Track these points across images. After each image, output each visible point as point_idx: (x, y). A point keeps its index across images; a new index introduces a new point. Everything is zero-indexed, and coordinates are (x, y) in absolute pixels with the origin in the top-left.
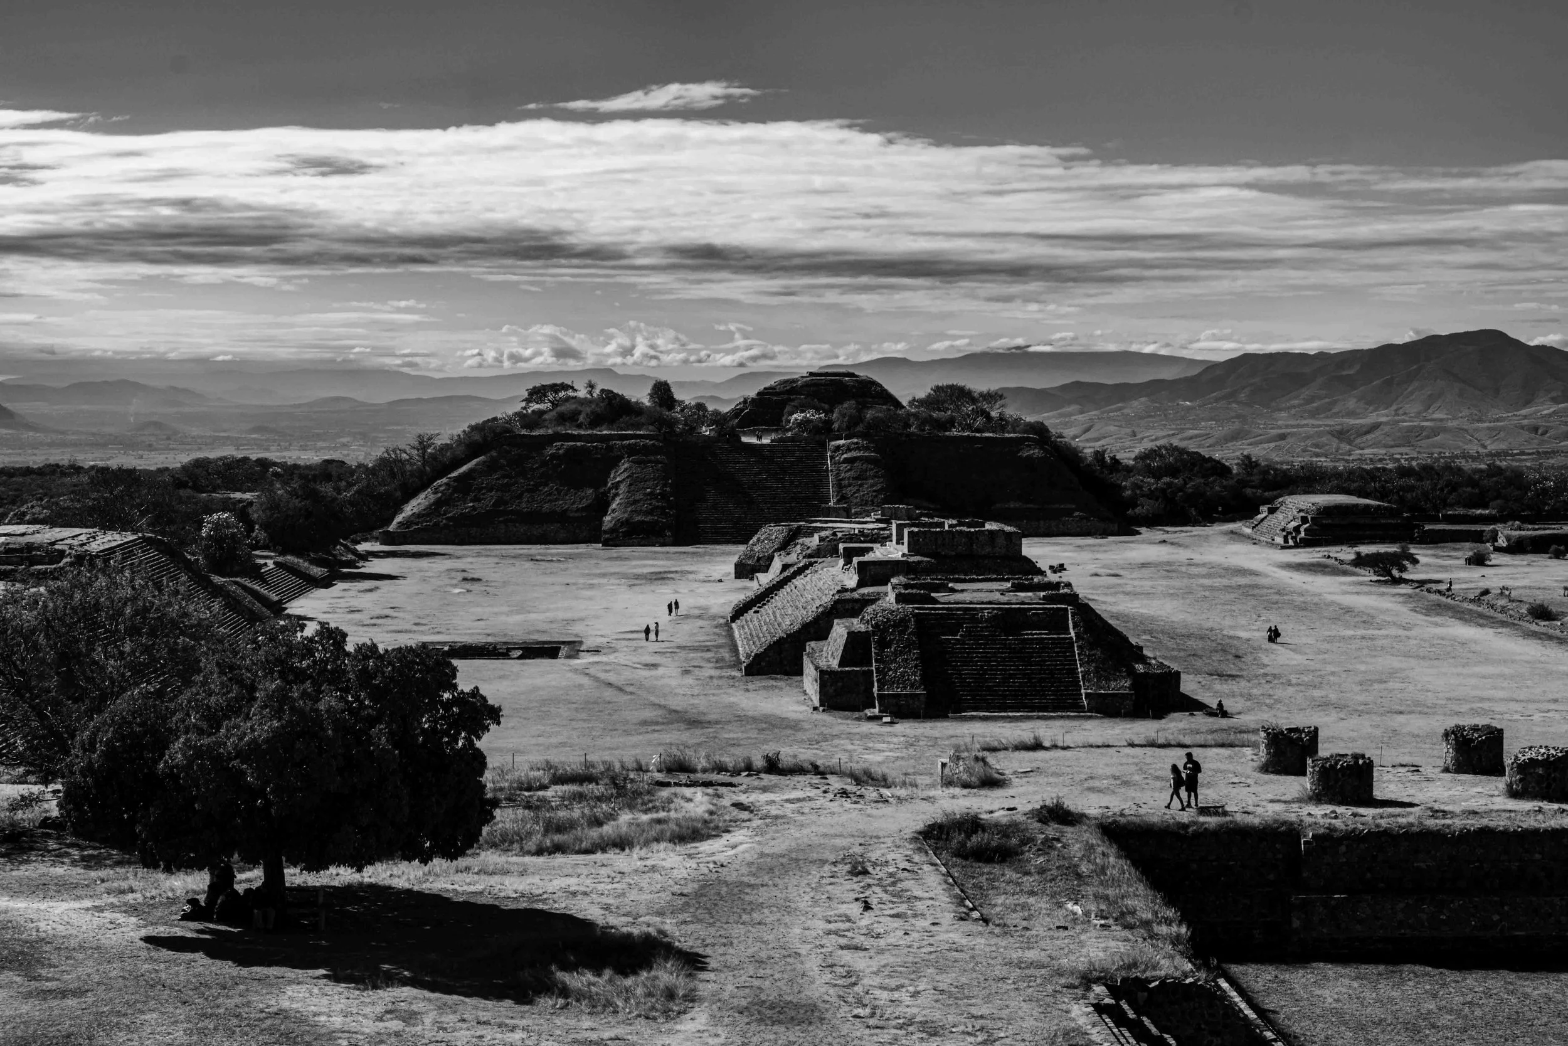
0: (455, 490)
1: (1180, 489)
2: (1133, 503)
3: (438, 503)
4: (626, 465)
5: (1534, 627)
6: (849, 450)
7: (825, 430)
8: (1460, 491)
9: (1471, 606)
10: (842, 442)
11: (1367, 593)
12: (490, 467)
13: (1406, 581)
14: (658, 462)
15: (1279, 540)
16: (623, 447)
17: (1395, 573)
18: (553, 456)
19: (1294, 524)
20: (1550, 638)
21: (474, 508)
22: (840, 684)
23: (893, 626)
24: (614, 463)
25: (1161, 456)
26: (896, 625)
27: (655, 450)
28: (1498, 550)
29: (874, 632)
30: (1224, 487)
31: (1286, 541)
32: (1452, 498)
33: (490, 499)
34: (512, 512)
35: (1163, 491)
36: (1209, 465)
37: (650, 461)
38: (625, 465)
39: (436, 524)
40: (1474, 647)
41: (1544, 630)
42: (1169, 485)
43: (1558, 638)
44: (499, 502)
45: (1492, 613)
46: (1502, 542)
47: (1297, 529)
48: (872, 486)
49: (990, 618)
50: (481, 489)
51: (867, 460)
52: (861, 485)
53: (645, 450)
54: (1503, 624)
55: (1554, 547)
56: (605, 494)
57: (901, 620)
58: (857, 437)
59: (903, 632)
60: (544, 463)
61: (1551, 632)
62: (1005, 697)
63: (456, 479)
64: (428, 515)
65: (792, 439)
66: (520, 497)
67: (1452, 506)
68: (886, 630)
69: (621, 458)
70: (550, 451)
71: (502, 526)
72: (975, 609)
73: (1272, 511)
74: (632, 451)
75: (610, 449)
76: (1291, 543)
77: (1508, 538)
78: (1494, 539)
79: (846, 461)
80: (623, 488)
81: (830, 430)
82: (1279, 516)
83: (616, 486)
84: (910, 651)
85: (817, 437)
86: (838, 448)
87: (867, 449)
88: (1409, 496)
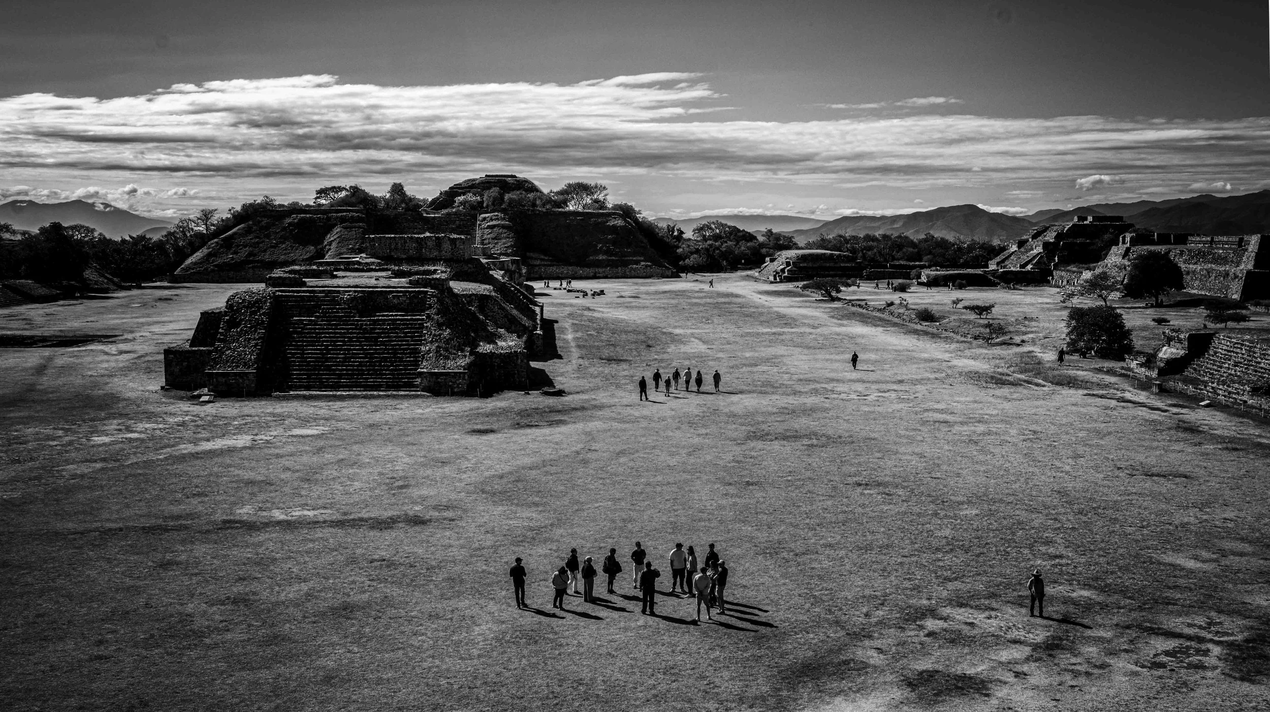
0: (222, 246)
1: (718, 248)
2: (683, 257)
3: (209, 255)
4: (339, 230)
5: (919, 327)
6: (492, 220)
7: (478, 207)
8: (904, 250)
9: (878, 314)
10: (487, 215)
11: (806, 307)
12: (248, 231)
13: (839, 299)
14: (359, 227)
15: (772, 278)
16: (337, 217)
17: (834, 294)
18: (290, 224)
19: (782, 267)
20: (926, 333)
21: (232, 259)
22: (185, 364)
23: (247, 307)
24: (329, 229)
25: (711, 228)
26: (251, 305)
27: (359, 220)
28: (920, 284)
29: (226, 314)
30: (748, 247)
31: (775, 279)
32: (899, 255)
33: (244, 253)
34: (258, 261)
35: (707, 250)
36: (741, 234)
37: (355, 227)
38: (337, 229)
39: (206, 269)
40: (859, 340)
41: (925, 328)
42: (711, 246)
43: (933, 334)
44: (251, 254)
45: (891, 318)
46: (924, 279)
47: (783, 270)
48: (504, 243)
49: (348, 300)
50: (238, 246)
51: (503, 227)
52: (496, 244)
53: (353, 220)
54: (895, 325)
55: (958, 281)
56: (322, 249)
57: (257, 301)
58: (498, 211)
59: (254, 313)
60: (284, 229)
61: (930, 330)
62: (340, 376)
63: (223, 240)
64: (201, 263)
65: (455, 213)
66: (265, 251)
67: (898, 260)
68: (239, 310)
69: (335, 225)
70: (288, 220)
71: (251, 271)
72: (338, 292)
73: (772, 261)
74: (343, 220)
75: (329, 219)
76: (778, 280)
77: (928, 276)
78: (919, 277)
79: (489, 227)
80: (334, 245)
81: (482, 207)
82: (775, 263)
83: (330, 244)
84: (255, 331)
85: (473, 212)
86: (484, 219)
87: (504, 219)
88: (870, 253)
